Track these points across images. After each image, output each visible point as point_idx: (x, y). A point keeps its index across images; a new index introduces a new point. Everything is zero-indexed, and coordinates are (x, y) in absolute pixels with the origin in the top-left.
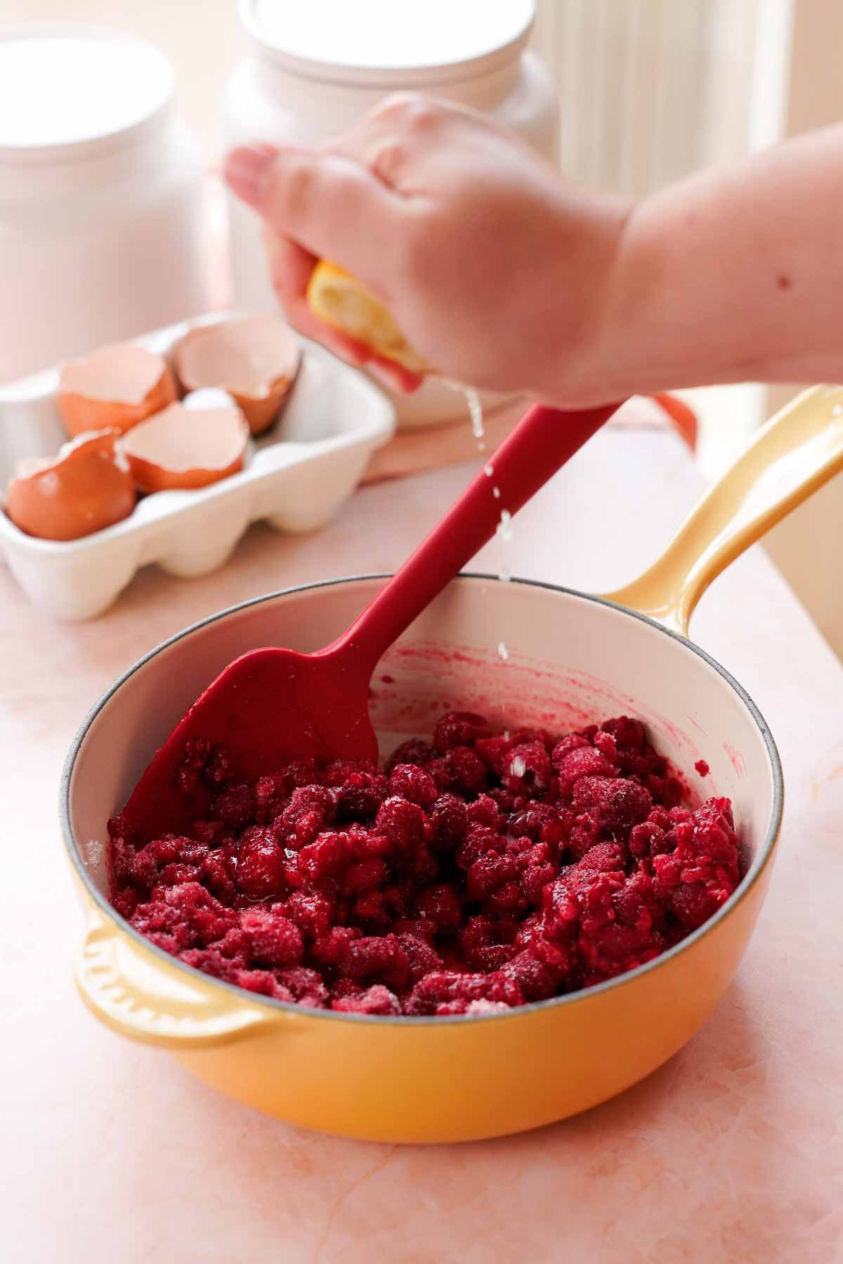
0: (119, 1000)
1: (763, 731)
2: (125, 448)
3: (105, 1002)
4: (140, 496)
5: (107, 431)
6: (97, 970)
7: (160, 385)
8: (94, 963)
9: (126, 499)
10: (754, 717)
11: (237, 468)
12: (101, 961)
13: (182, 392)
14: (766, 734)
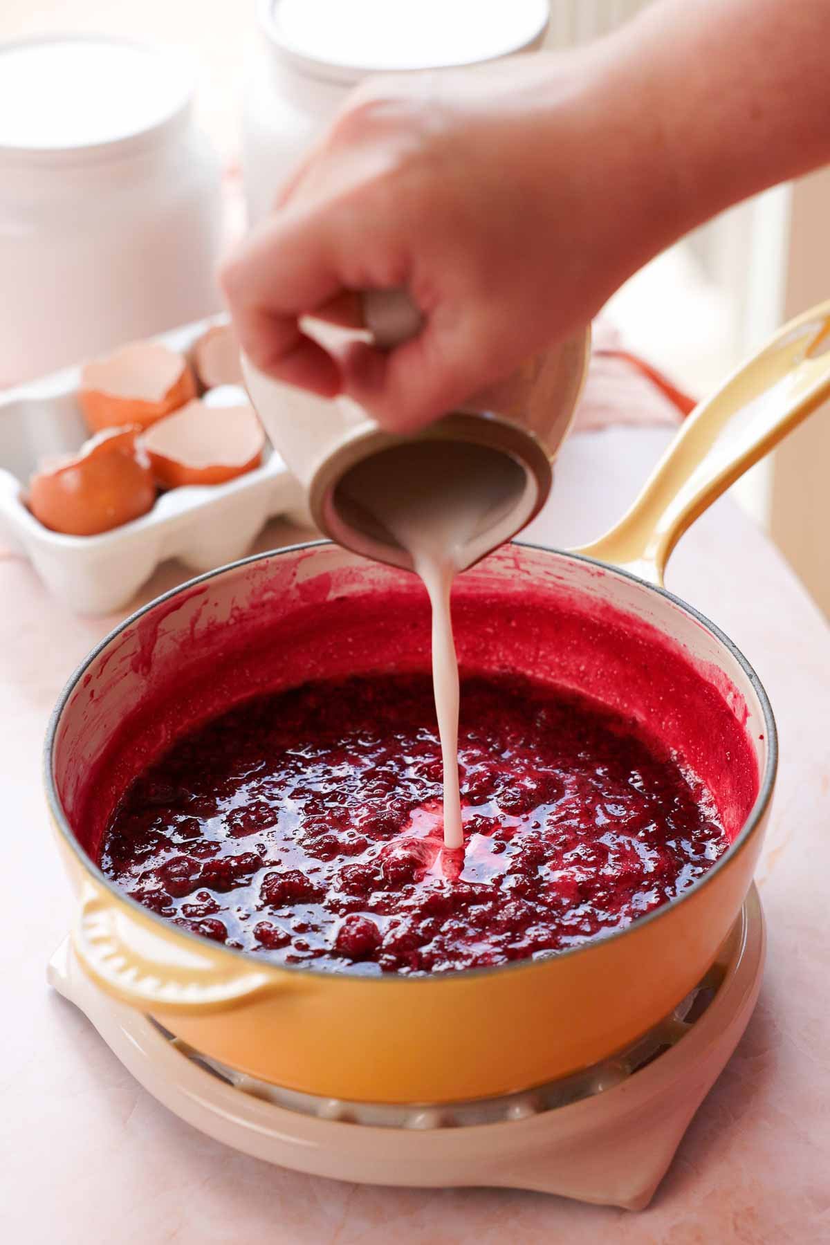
0: (122, 970)
1: (750, 677)
2: (147, 444)
3: (107, 971)
4: (160, 492)
5: (128, 428)
6: (97, 941)
7: (180, 382)
8: (95, 933)
9: (146, 495)
10: (740, 663)
11: (255, 464)
12: (101, 931)
13: (202, 390)
14: (754, 678)
